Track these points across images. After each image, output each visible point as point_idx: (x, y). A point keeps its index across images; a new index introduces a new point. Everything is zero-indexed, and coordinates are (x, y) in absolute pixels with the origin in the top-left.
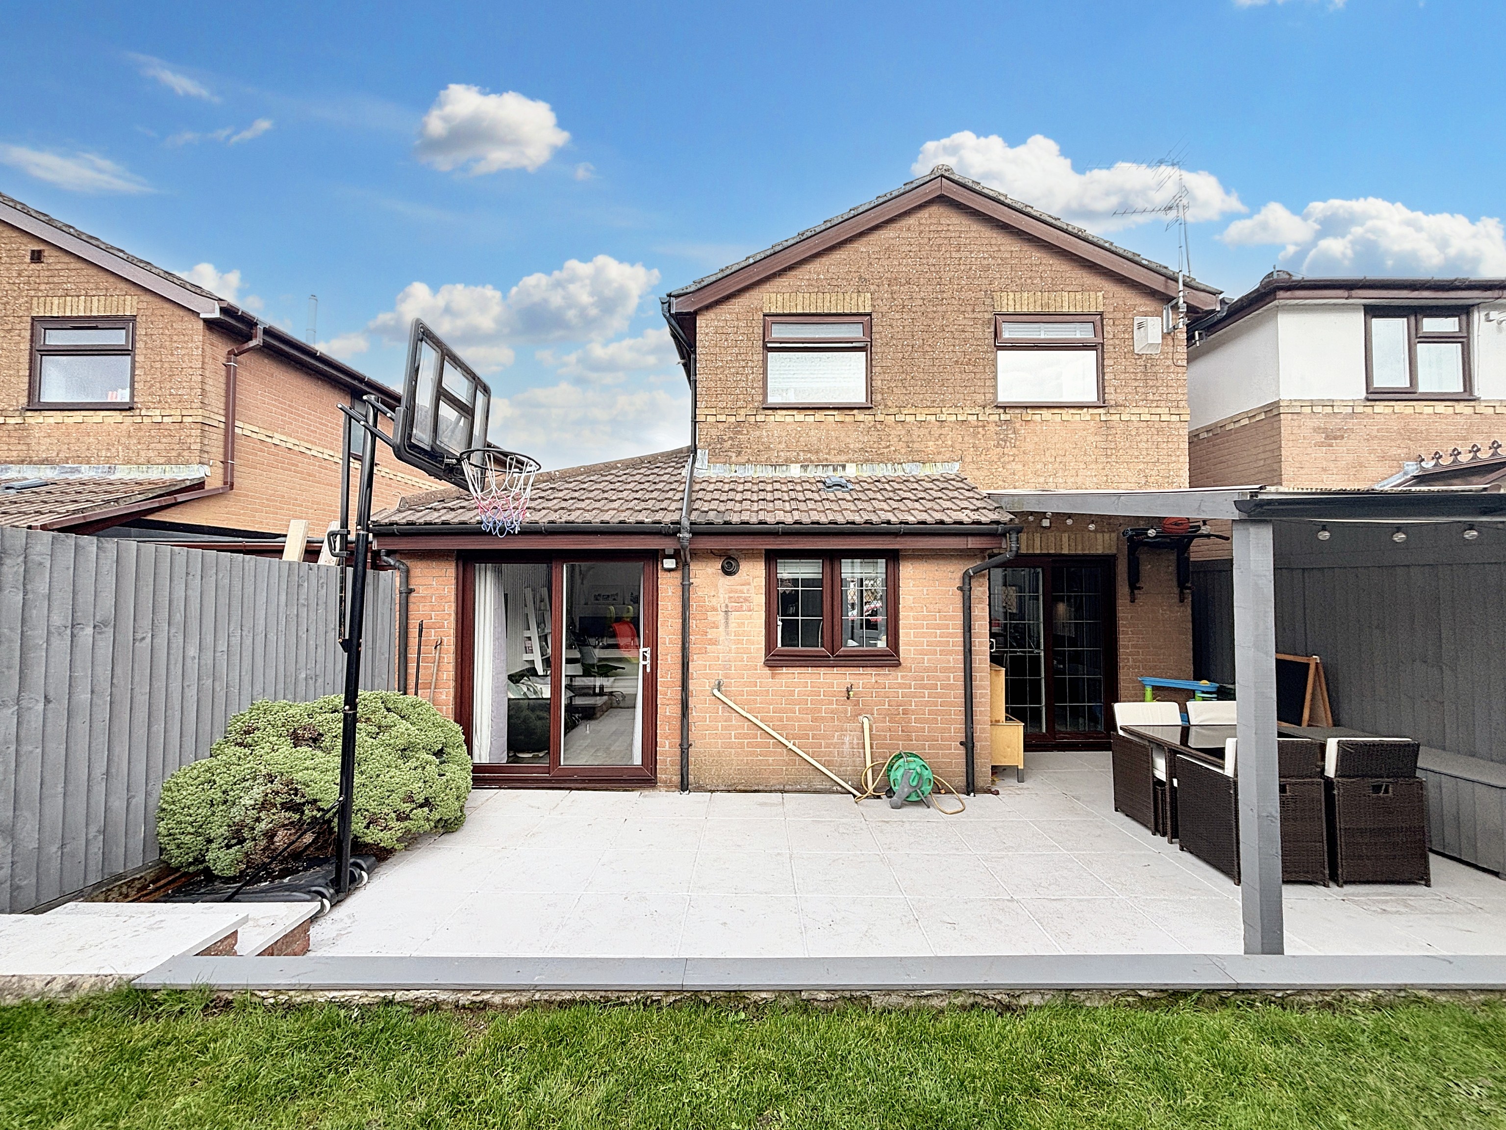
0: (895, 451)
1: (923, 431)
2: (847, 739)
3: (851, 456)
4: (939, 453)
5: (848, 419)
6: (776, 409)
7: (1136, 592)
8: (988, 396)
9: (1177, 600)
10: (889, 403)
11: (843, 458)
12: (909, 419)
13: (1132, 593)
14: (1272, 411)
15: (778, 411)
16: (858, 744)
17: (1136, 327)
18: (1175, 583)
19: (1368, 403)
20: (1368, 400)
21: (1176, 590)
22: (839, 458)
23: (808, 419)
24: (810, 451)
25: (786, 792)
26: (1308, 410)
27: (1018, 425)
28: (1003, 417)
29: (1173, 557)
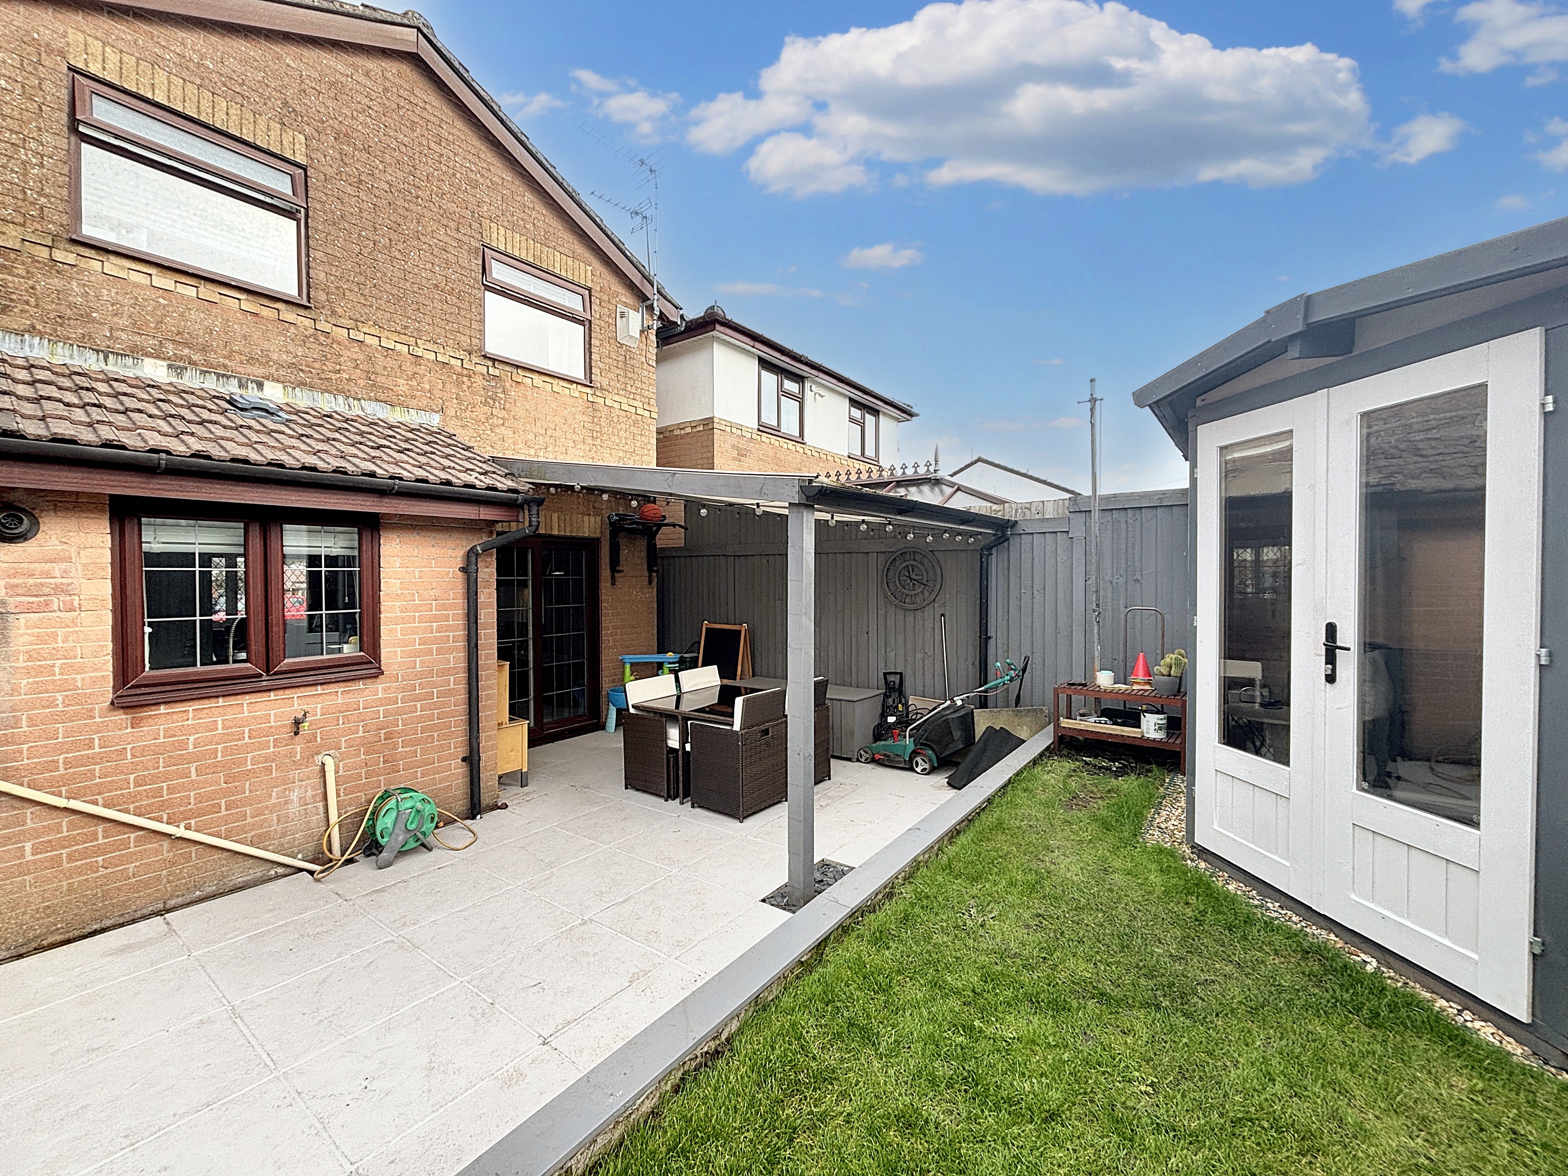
0: (349, 380)
1: (390, 363)
2: (294, 796)
3: (273, 370)
4: (413, 397)
5: (265, 312)
6: (107, 251)
7: (616, 574)
8: (475, 341)
9: (646, 582)
10: (340, 311)
11: (259, 371)
12: (369, 340)
13: (613, 577)
14: (708, 423)
15: (112, 258)
16: (314, 796)
17: (618, 316)
18: (646, 567)
19: (760, 433)
20: (759, 430)
21: (646, 574)
22: (250, 369)
23: (180, 289)
24: (186, 344)
25: (168, 911)
26: (728, 429)
27: (508, 385)
28: (491, 371)
29: (645, 543)
